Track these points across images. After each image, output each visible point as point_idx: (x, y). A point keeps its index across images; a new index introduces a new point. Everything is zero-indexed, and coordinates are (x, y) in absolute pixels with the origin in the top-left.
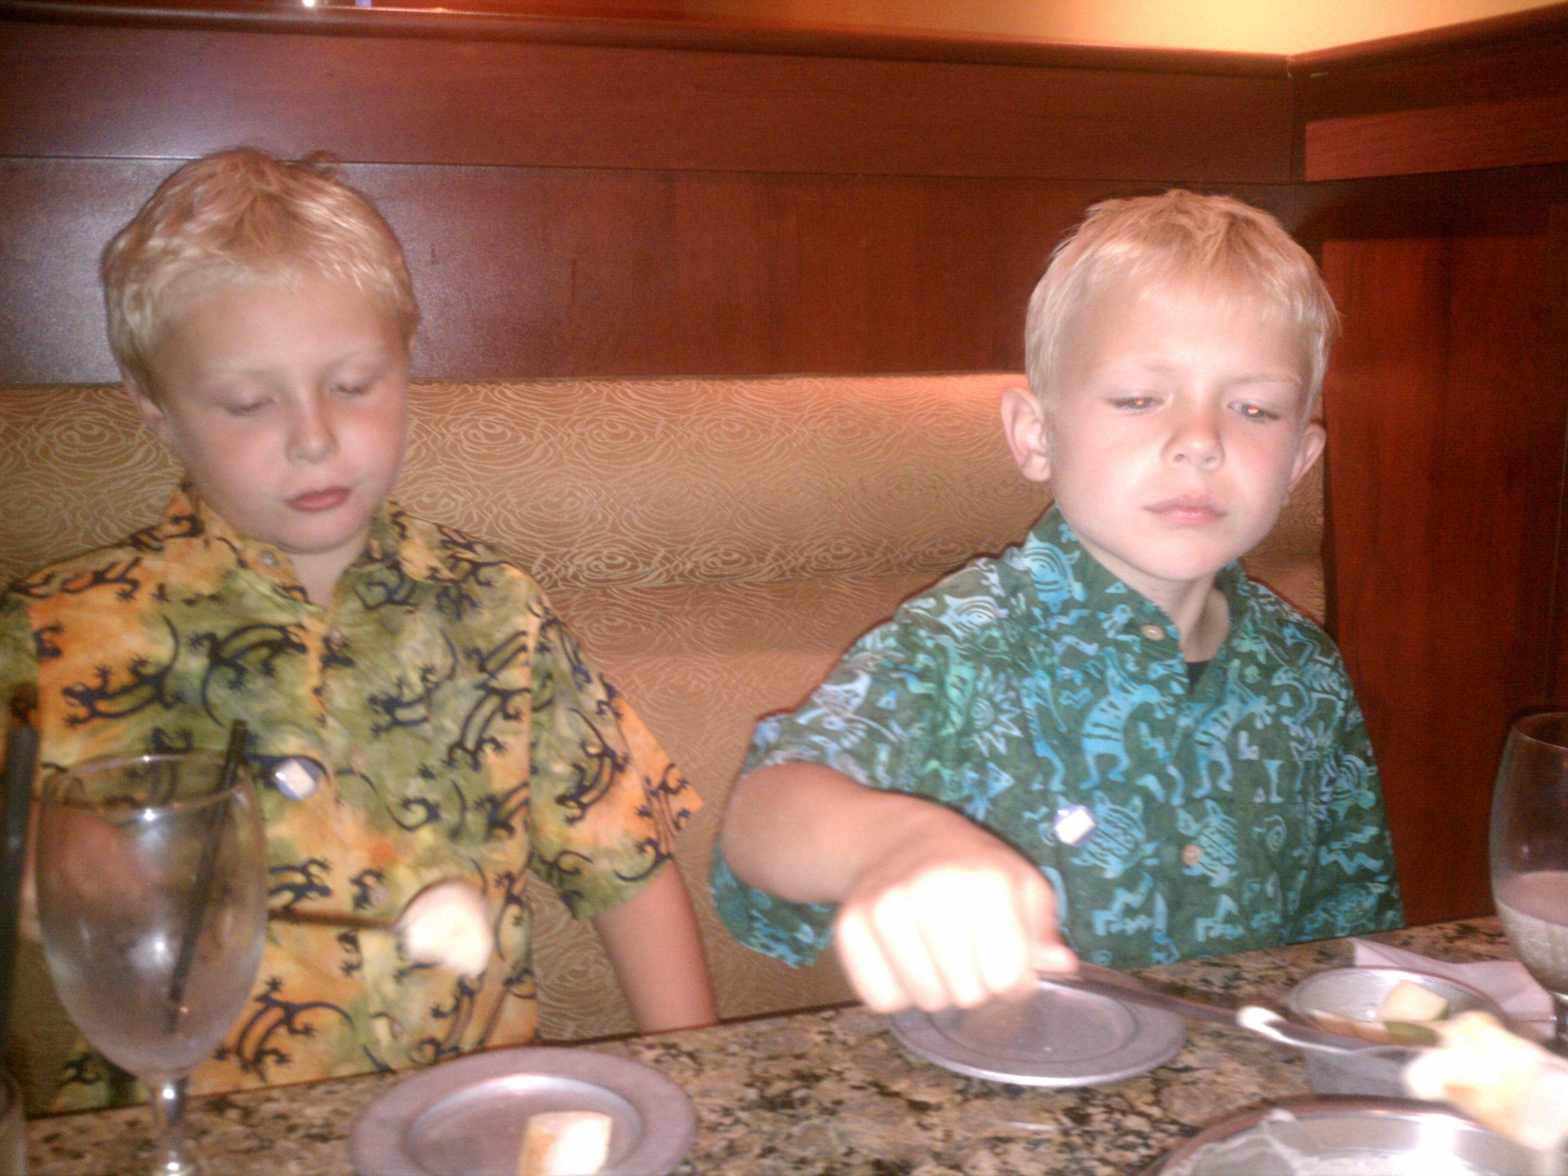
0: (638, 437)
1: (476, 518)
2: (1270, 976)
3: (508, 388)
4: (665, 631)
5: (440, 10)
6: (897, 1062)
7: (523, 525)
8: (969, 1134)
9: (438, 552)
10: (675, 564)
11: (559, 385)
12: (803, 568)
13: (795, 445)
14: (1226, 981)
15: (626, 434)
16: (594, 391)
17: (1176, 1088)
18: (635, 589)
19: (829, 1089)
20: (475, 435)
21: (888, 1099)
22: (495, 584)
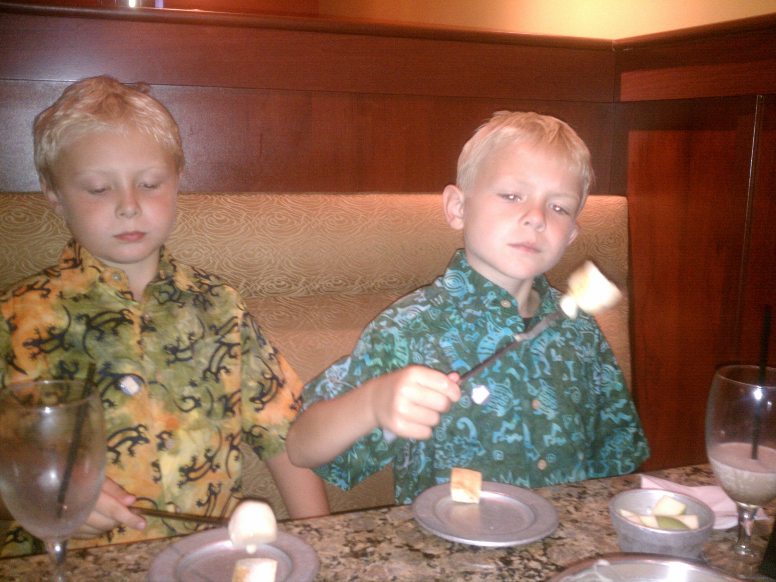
0: (292, 223)
1: (211, 261)
2: (601, 492)
3: (228, 197)
4: (305, 318)
5: (196, 10)
6: (418, 534)
7: (235, 265)
8: (453, 570)
9: (192, 279)
10: (310, 285)
11: (254, 196)
12: (374, 288)
13: (369, 227)
14: (579, 495)
15: (287, 220)
16: (271, 199)
17: (554, 547)
18: (290, 298)
19: (384, 547)
20: (211, 221)
21: (413, 552)
22: (220, 295)
